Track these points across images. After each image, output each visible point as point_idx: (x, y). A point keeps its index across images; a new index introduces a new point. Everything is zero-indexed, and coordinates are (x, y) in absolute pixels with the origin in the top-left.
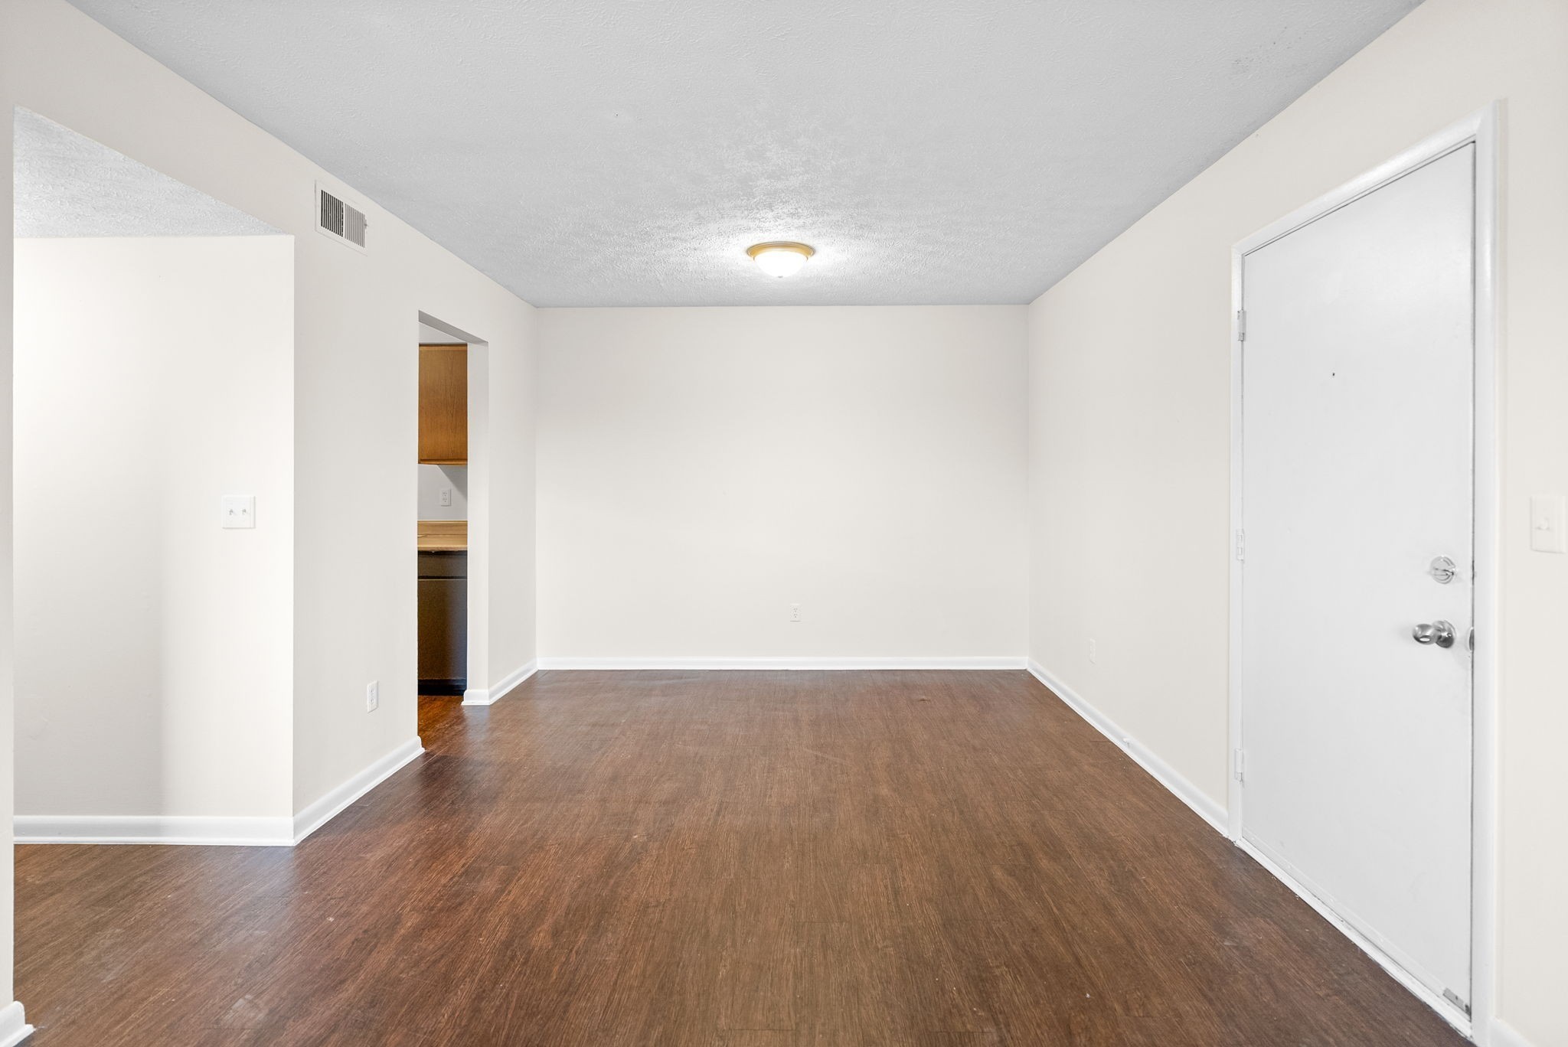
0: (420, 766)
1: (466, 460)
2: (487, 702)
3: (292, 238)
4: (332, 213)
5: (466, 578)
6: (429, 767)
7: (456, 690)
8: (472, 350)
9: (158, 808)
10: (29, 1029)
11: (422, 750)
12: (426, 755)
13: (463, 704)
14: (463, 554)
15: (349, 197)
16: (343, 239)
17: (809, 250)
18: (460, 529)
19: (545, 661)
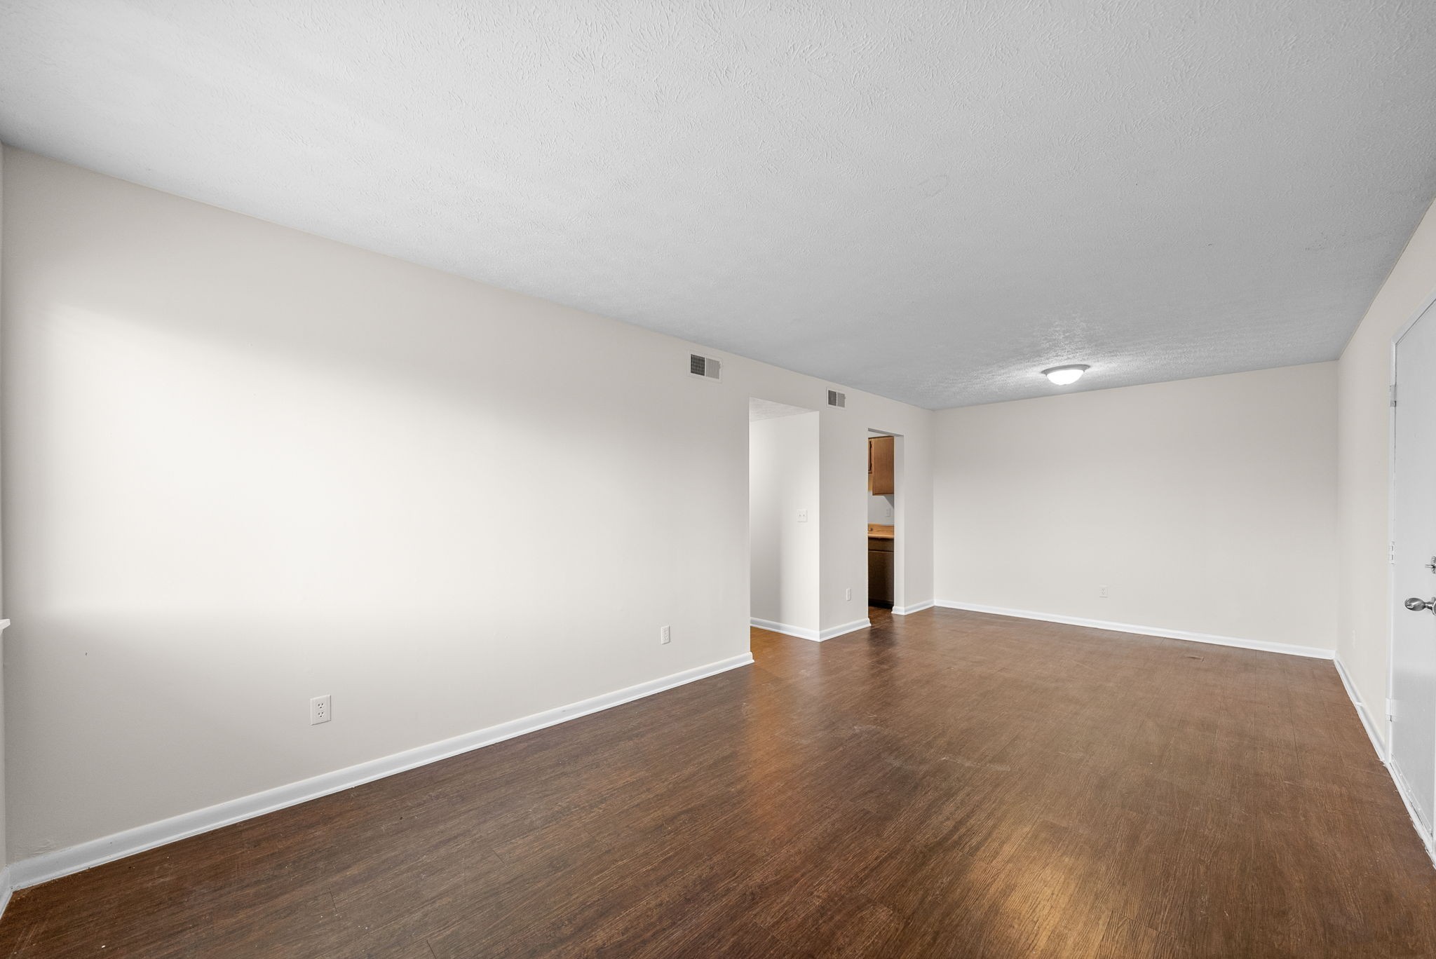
0: (869, 629)
1: (893, 493)
2: (903, 614)
3: (818, 413)
4: (833, 398)
5: (893, 552)
6: (871, 630)
7: (889, 606)
8: (896, 439)
9: (779, 621)
10: (753, 661)
11: (870, 625)
12: (872, 627)
13: (892, 612)
14: (892, 540)
15: (837, 388)
16: (836, 407)
17: (1084, 367)
18: (891, 528)
19: (937, 602)
